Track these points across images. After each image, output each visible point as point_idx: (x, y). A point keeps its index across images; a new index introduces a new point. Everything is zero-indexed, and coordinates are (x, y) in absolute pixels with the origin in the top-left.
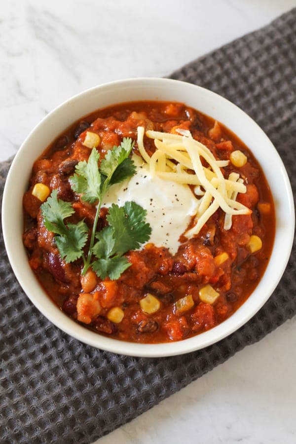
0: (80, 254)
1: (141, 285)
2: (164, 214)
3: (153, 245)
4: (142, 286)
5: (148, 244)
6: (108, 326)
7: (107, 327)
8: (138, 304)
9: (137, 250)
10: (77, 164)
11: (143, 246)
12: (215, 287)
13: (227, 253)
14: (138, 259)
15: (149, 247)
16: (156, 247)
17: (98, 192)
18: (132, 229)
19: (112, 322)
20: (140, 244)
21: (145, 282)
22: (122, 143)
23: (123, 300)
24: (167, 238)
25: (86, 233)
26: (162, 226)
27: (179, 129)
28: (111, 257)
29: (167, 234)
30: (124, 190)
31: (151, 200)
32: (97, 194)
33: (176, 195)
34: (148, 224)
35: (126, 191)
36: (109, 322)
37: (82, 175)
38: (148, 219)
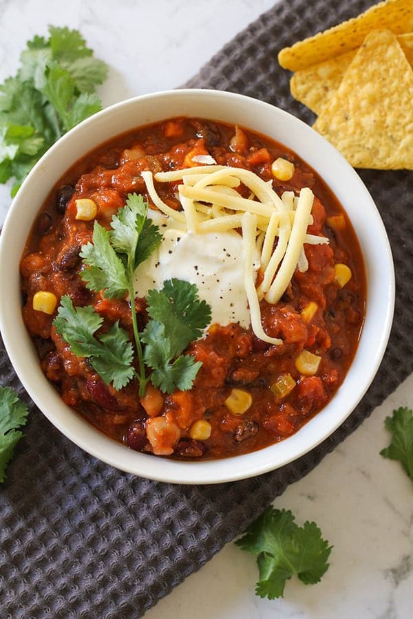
0: (130, 372)
1: (220, 383)
2: (218, 281)
3: (218, 325)
4: (222, 383)
5: (211, 326)
6: (195, 447)
7: (195, 450)
8: (224, 406)
9: (199, 339)
10: (80, 250)
11: (206, 331)
12: (312, 350)
13: (314, 301)
14: (206, 351)
15: (214, 329)
16: (223, 327)
17: (124, 283)
18: (184, 315)
19: (198, 441)
20: (201, 330)
21: (224, 377)
22: (127, 201)
23: (204, 409)
24: (232, 309)
25: (128, 342)
26: (221, 298)
27: (195, 157)
28: (171, 362)
29: (231, 305)
30: (156, 266)
31: (196, 267)
32: (122, 284)
33: (224, 250)
34: (204, 302)
35: (158, 266)
36: (196, 443)
37: (93, 264)
38: (202, 295)
